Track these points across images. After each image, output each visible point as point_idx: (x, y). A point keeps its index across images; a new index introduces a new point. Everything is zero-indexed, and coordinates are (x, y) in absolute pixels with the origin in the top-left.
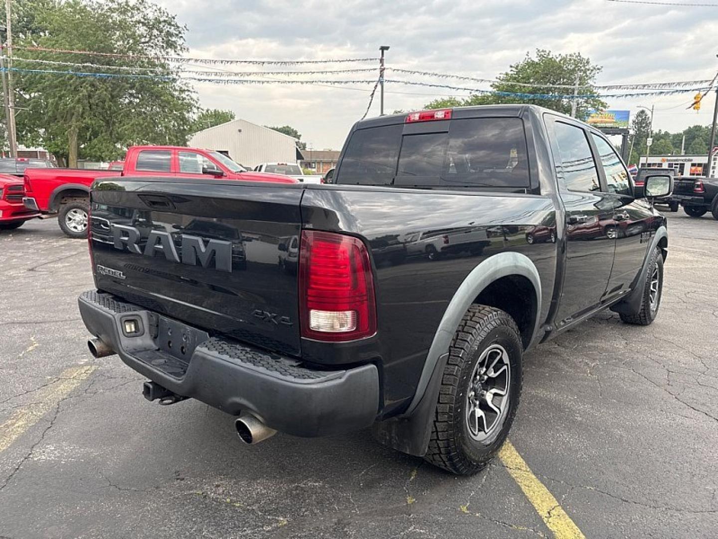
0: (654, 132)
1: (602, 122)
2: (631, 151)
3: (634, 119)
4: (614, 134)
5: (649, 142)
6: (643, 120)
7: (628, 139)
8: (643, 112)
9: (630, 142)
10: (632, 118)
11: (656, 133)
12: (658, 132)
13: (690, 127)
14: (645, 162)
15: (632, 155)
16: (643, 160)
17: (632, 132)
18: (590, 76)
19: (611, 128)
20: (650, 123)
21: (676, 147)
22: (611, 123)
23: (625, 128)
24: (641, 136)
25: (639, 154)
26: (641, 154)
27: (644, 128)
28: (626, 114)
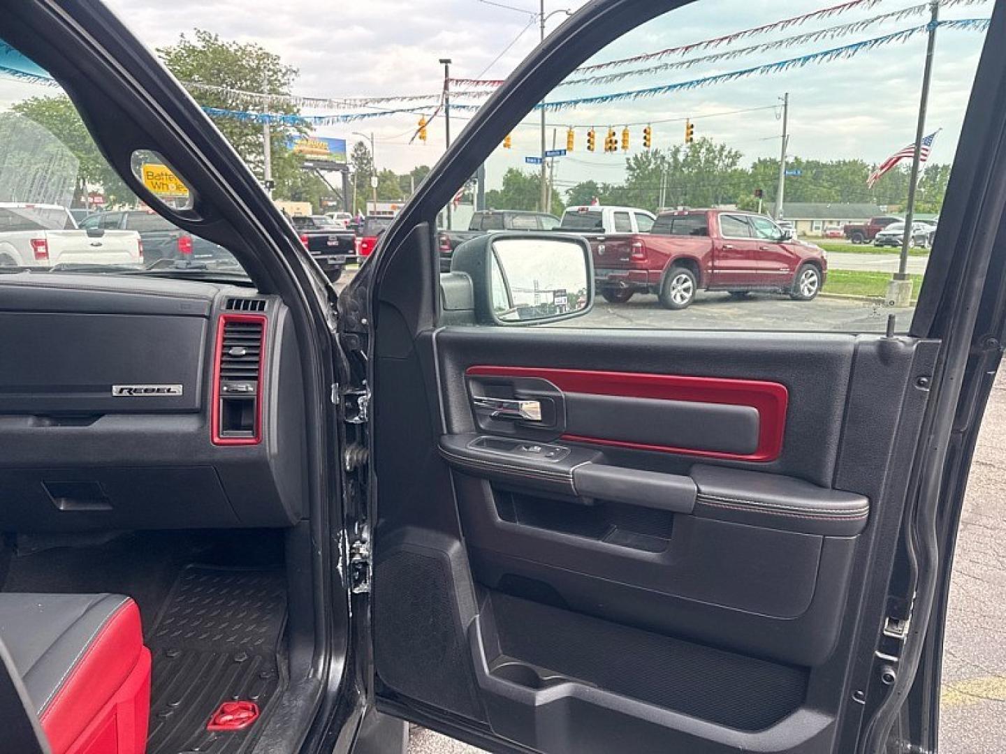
0: (378, 171)
1: (312, 153)
2: (355, 194)
3: (353, 153)
4: (330, 170)
5: (374, 182)
6: (363, 157)
7: (350, 179)
8: (361, 144)
9: (352, 183)
10: (350, 150)
11: (381, 173)
12: (382, 170)
13: (416, 168)
14: (373, 210)
15: (357, 200)
16: (370, 207)
17: (352, 170)
18: (282, 81)
19: (326, 161)
20: (372, 159)
21: (405, 191)
22: (324, 154)
23: (343, 162)
24: (364, 176)
25: (365, 199)
26: (367, 199)
27: (366, 165)
28: (341, 145)
